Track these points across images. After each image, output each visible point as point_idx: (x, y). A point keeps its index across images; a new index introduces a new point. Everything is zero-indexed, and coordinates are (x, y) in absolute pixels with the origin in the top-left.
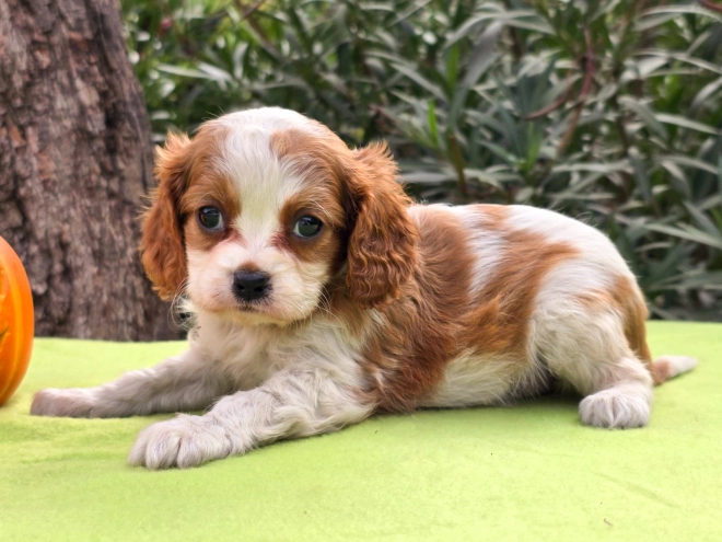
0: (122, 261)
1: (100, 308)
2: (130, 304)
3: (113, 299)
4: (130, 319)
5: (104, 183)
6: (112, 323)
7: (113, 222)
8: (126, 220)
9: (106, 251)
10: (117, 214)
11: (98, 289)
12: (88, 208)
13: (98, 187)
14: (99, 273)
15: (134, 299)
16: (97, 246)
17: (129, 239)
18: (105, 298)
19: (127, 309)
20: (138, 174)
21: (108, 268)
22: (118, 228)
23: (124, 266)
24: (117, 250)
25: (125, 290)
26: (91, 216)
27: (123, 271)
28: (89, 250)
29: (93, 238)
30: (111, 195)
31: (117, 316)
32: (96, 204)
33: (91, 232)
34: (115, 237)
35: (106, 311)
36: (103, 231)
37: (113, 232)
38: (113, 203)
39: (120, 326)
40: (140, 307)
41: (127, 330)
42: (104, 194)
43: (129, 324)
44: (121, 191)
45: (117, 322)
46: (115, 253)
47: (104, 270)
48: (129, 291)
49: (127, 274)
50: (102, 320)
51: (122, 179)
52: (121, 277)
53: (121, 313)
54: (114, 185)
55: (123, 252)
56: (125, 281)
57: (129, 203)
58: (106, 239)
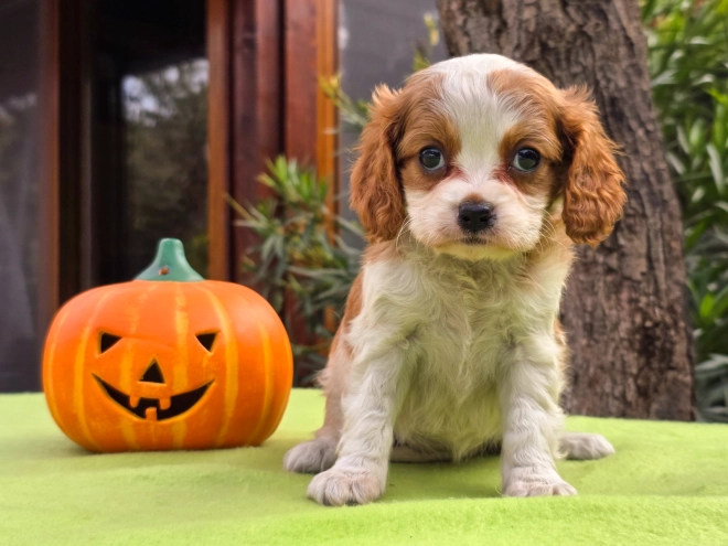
0: (612, 335)
1: (586, 379)
2: (619, 378)
3: (599, 371)
4: (617, 393)
5: (601, 259)
6: (596, 394)
7: (608, 298)
8: (625, 295)
9: (596, 324)
10: (616, 288)
11: (587, 361)
12: (582, 282)
13: (595, 262)
14: (589, 346)
15: (624, 373)
16: (588, 319)
17: (624, 314)
18: (592, 370)
19: (614, 382)
20: (643, 250)
21: (597, 341)
22: (613, 303)
23: (613, 340)
24: (608, 323)
25: (613, 364)
26: (586, 290)
27: (613, 345)
28: (580, 323)
29: (585, 311)
30: (610, 270)
31: (602, 388)
32: (590, 278)
33: (584, 305)
34: (607, 311)
35: (592, 383)
36: (595, 306)
37: (605, 305)
38: (610, 278)
39: (605, 398)
40: (631, 381)
41: (614, 405)
42: (600, 269)
43: (616, 398)
44: (620, 268)
45: (603, 395)
46: (605, 327)
47: (592, 343)
48: (618, 365)
49: (617, 348)
50: (588, 391)
51: (622, 255)
52: (610, 351)
53: (608, 387)
54: (613, 261)
55: (616, 326)
56: (614, 354)
57: (629, 279)
58: (599, 313)
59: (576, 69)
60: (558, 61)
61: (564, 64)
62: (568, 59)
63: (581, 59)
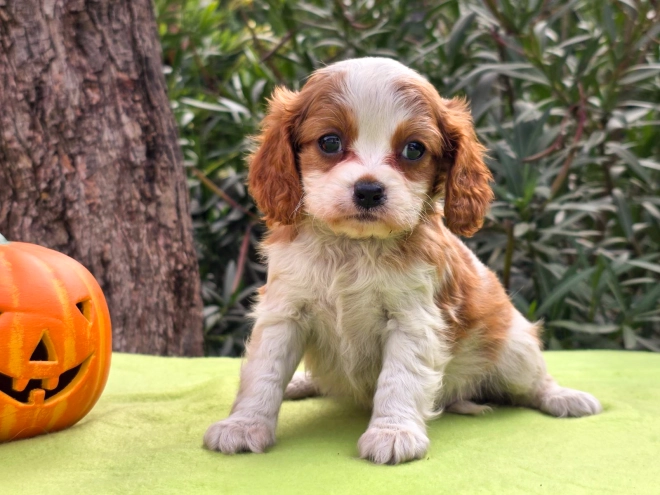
0: (156, 278)
1: (135, 320)
2: (162, 317)
3: (146, 312)
4: (161, 331)
5: (143, 208)
6: (145, 334)
7: (149, 243)
8: (161, 242)
9: (143, 268)
10: (153, 235)
11: (133, 303)
12: (128, 230)
13: (138, 211)
14: (136, 289)
15: (166, 312)
16: (134, 265)
17: (162, 258)
18: (140, 311)
19: (159, 321)
20: (173, 201)
21: (143, 284)
22: (153, 248)
23: (157, 283)
24: (152, 268)
25: (157, 304)
26: (130, 237)
27: (156, 288)
28: (128, 268)
29: (131, 257)
30: (149, 219)
31: (149, 327)
32: (135, 226)
33: (130, 251)
34: (151, 257)
35: (140, 323)
36: (140, 251)
37: (149, 251)
38: (150, 226)
39: (152, 337)
40: (170, 319)
41: (159, 342)
42: (142, 217)
43: (160, 335)
44: (157, 215)
45: (150, 333)
46: (150, 271)
47: (140, 286)
48: (161, 306)
49: (160, 290)
50: (137, 331)
51: (159, 205)
52: (155, 294)
53: (153, 326)
54: (152, 210)
55: (158, 270)
56: (158, 296)
57: (165, 226)
58: (143, 258)
59: (116, 26)
60: (100, 15)
61: (105, 19)
62: (109, 15)
63: (121, 17)
